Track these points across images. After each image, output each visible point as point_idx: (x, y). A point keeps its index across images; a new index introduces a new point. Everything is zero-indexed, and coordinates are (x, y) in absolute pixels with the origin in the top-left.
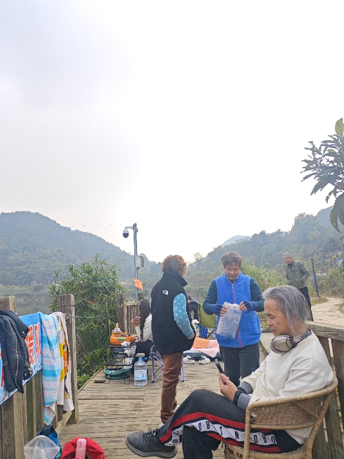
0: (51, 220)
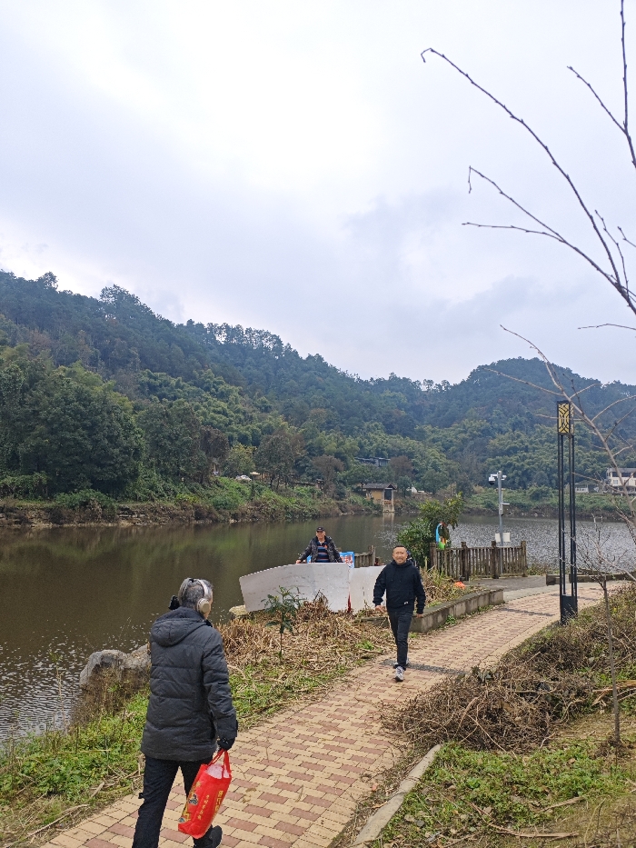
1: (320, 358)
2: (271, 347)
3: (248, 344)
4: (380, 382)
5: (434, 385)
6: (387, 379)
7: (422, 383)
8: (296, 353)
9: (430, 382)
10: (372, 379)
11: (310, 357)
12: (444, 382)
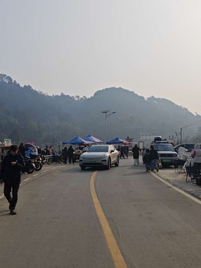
1: (29, 87)
2: (7, 82)
4: (57, 97)
5: (80, 98)
6: (60, 95)
7: (75, 97)
8: (19, 85)
9: (78, 97)
10: (53, 95)
11: (25, 86)
12: (84, 97)
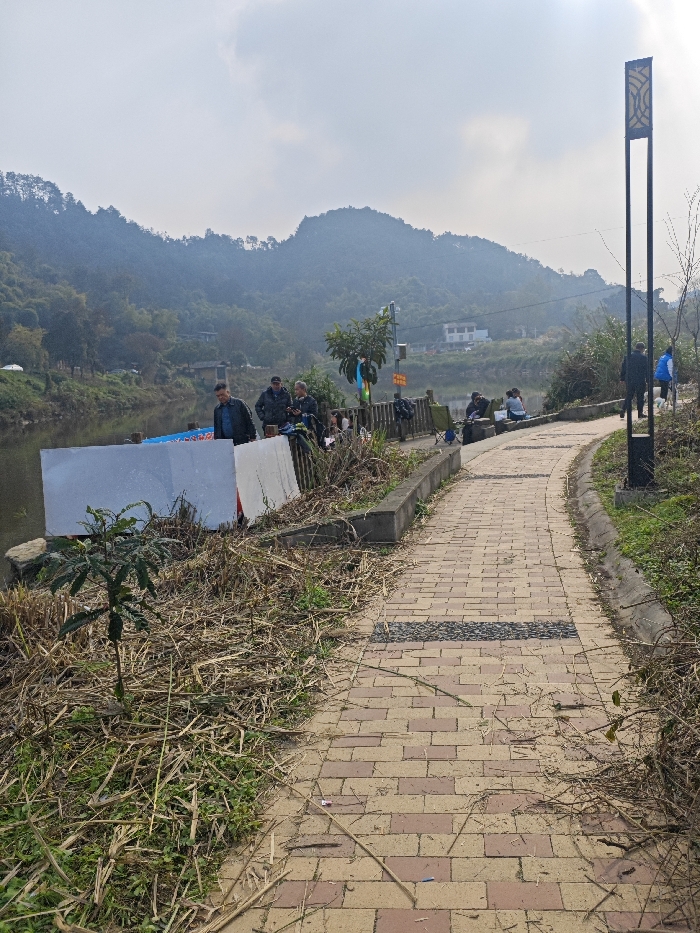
0: (393, 219)
1: (115, 212)
2: (46, 199)
3: (12, 195)
4: (195, 240)
5: (258, 243)
6: (203, 237)
7: (244, 240)
8: (80, 206)
9: (253, 239)
10: (184, 237)
11: (101, 210)
12: (270, 238)
